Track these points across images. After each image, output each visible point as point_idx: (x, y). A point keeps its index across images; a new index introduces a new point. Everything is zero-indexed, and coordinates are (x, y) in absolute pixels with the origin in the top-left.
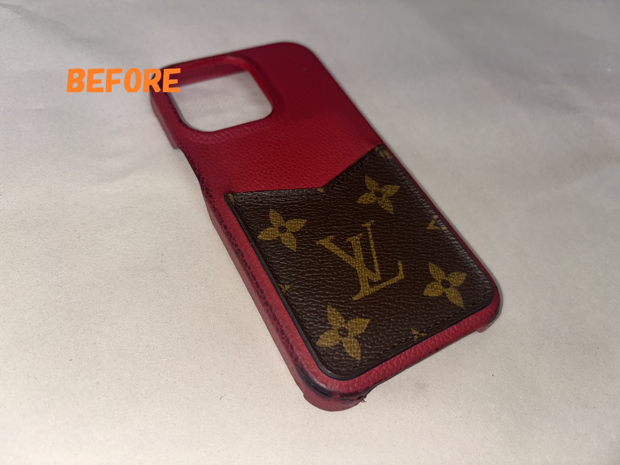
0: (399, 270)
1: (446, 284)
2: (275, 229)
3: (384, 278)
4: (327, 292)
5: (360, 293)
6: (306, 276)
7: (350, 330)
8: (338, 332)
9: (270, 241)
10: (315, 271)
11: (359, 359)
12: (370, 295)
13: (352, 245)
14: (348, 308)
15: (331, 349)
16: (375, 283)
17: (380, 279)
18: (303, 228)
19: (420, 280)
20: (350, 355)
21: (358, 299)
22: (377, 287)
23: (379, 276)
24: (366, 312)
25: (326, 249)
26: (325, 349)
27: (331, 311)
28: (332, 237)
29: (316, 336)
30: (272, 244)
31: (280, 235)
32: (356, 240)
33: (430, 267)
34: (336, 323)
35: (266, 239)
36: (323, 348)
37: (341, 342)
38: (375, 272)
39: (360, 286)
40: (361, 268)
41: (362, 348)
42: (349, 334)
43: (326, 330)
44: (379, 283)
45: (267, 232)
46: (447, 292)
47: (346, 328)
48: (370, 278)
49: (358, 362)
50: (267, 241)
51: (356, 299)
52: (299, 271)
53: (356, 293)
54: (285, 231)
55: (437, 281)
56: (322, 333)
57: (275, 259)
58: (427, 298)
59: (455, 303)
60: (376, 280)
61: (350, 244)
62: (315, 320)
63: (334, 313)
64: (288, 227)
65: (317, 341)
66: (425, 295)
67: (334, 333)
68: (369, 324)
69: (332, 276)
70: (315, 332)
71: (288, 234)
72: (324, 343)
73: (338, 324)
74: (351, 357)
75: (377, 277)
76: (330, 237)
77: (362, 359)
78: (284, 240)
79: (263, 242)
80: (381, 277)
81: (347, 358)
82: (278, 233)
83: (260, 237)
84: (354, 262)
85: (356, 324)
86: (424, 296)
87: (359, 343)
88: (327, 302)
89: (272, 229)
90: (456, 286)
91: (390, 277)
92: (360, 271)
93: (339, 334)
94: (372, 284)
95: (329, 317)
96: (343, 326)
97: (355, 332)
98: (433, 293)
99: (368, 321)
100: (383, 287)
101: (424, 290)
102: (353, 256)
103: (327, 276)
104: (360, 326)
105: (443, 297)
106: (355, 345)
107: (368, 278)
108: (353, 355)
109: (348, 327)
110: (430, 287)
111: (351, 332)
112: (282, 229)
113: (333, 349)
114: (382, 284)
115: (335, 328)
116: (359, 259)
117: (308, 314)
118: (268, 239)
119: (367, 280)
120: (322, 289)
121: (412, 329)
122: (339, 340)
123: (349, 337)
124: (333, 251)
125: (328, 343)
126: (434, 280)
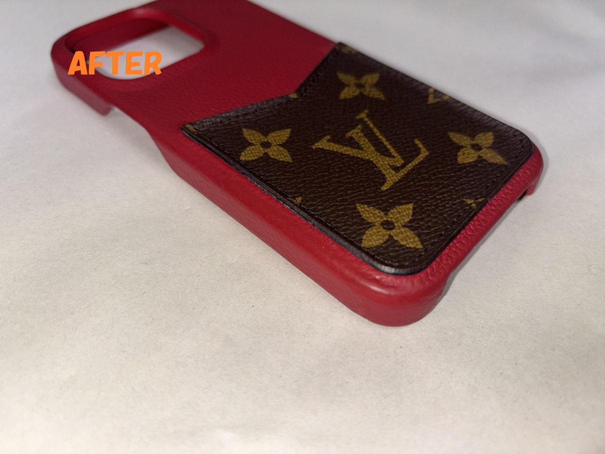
0: (420, 149)
1: (477, 147)
2: (256, 146)
3: (407, 160)
4: (349, 192)
5: (387, 182)
6: (316, 183)
7: (394, 220)
8: (381, 227)
9: (256, 159)
10: (325, 175)
11: (420, 246)
12: (400, 181)
13: (355, 139)
14: (382, 200)
15: (382, 247)
16: (399, 167)
17: (403, 162)
18: (290, 137)
19: (447, 151)
20: (407, 246)
21: (388, 187)
22: (403, 170)
23: (400, 160)
24: (404, 198)
25: (327, 150)
26: (375, 249)
27: (362, 209)
28: (328, 137)
29: (358, 238)
30: (261, 162)
31: (266, 151)
32: (357, 133)
33: (451, 137)
34: (375, 218)
35: (250, 159)
36: (371, 248)
37: (390, 236)
38: (394, 157)
39: (384, 175)
40: (376, 158)
41: (419, 235)
42: (396, 224)
43: (366, 229)
44: (403, 166)
45: (250, 152)
46: (481, 155)
47: (389, 220)
48: (391, 164)
49: (421, 250)
50: (253, 161)
51: (385, 189)
52: (306, 181)
53: (383, 183)
54: (271, 146)
55: (466, 147)
56: (364, 234)
57: (271, 176)
58: (465, 166)
59: (495, 162)
60: (399, 164)
61: (352, 138)
62: (348, 223)
63: (368, 209)
64: (272, 141)
65: (361, 242)
66: (460, 163)
67: (377, 229)
68: (414, 209)
69: (346, 175)
70: (354, 235)
71: (274, 148)
72: (370, 243)
73: (378, 219)
74: (410, 248)
75: (399, 161)
76: (326, 138)
77: (424, 246)
78: (273, 155)
79: (249, 162)
80: (403, 160)
81: (406, 251)
82: (262, 151)
83: (242, 158)
84: (366, 154)
85: (399, 213)
86: (460, 165)
87: (412, 230)
88: (354, 201)
89: (253, 147)
90: (488, 146)
91: (413, 158)
92: (377, 160)
93: (384, 228)
94: (397, 169)
95: (364, 215)
96: (385, 219)
97: (402, 222)
98: (468, 159)
99: (411, 206)
100: (410, 169)
101: (456, 158)
102: (362, 149)
103: (341, 176)
104: (404, 213)
105: (480, 160)
106: (408, 234)
107: (389, 165)
108: (411, 246)
109: (391, 218)
110: (461, 154)
111: (397, 222)
112: (266, 145)
113: (384, 245)
114: (407, 166)
115: (377, 224)
116: (370, 150)
117: (337, 220)
118: (253, 159)
119: (388, 167)
120: (342, 190)
121: (464, 200)
122: (387, 234)
123: (397, 228)
124: (335, 150)
125: (375, 241)
126: (462, 147)
